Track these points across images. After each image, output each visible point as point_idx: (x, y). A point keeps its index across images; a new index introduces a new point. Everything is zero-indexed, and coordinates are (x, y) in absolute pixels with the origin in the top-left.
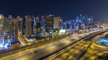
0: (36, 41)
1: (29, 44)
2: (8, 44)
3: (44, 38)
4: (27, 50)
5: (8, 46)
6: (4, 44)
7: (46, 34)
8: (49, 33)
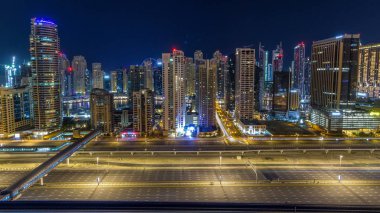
0: (267, 136)
1: (246, 142)
2: (192, 128)
3: (304, 132)
4: (239, 158)
5: (194, 134)
6: (186, 127)
7: (310, 119)
8: (327, 114)
